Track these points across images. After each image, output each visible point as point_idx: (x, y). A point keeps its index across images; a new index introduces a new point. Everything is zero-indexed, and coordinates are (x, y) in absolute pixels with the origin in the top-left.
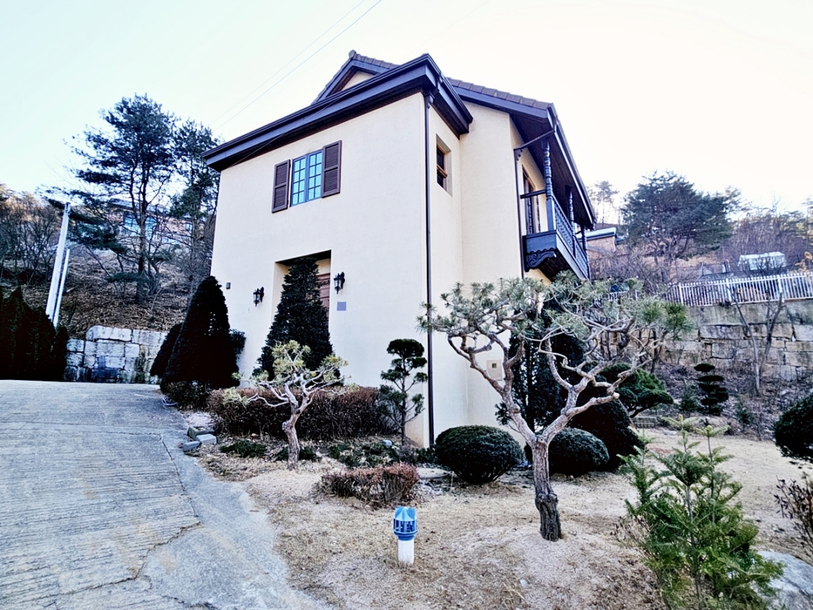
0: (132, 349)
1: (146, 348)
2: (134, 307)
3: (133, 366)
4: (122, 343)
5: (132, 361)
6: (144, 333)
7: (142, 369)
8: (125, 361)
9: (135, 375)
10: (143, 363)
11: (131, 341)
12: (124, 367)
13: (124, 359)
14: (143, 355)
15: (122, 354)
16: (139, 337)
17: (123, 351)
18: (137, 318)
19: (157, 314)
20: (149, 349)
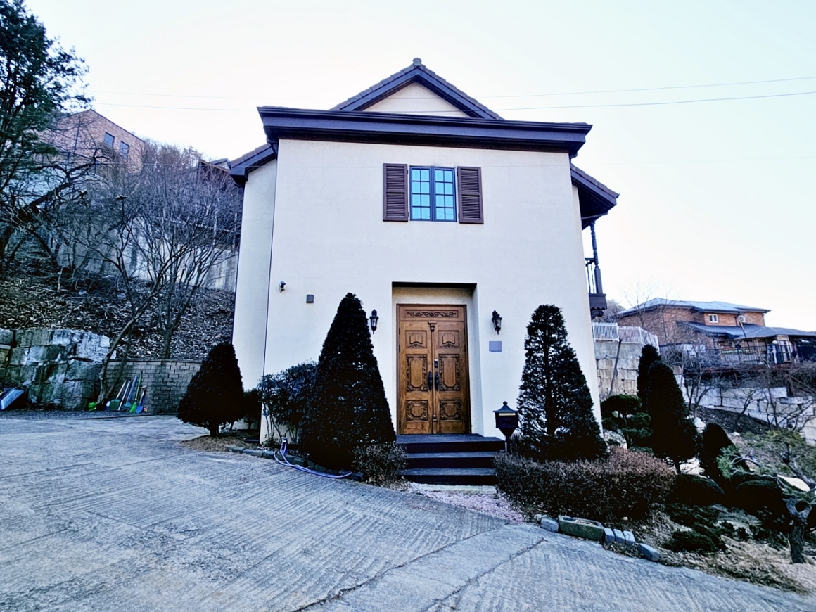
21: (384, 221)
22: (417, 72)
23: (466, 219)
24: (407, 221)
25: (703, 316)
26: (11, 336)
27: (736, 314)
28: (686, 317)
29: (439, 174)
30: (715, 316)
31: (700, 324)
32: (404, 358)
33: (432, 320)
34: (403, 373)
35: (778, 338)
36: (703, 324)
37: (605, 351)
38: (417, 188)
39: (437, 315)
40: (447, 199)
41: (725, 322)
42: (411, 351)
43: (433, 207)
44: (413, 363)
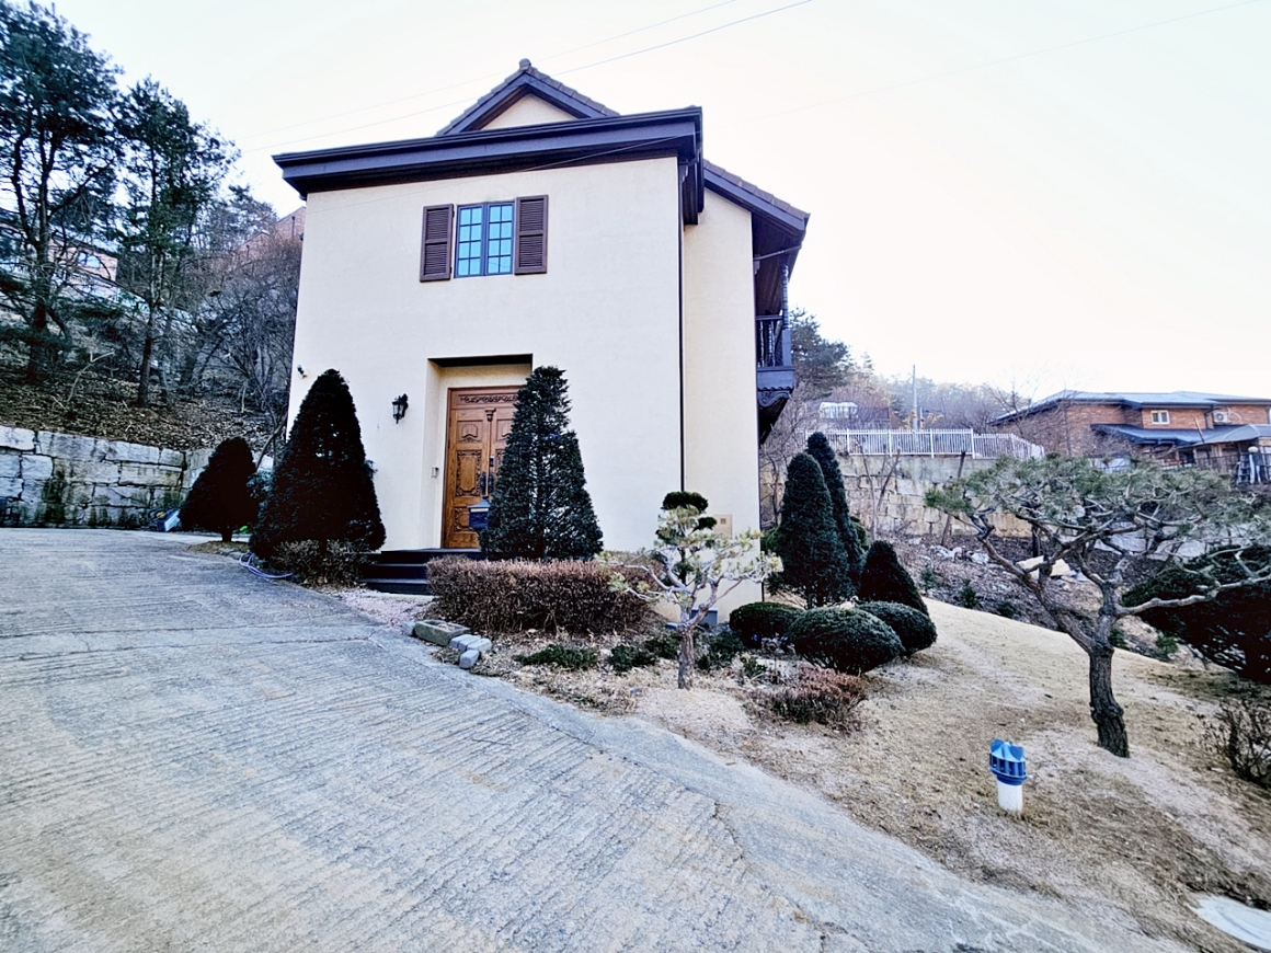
0: (38, 464)
1: (67, 464)
2: (25, 390)
3: (40, 494)
4: (13, 453)
5: (36, 485)
6: (62, 438)
7: (59, 500)
8: (23, 484)
9: (45, 509)
10: (61, 489)
11: (34, 450)
12: (20, 495)
13: (21, 480)
14: (61, 475)
15: (14, 473)
16: (51, 444)
17: (18, 467)
18: (37, 410)
19: (78, 406)
20: (72, 465)
21: (422, 281)
22: (525, 79)
23: (523, 269)
24: (449, 279)
25: (1141, 415)
26: (182, 459)
27: (1207, 409)
28: (1110, 417)
29: (495, 213)
30: (1164, 415)
31: (1132, 427)
32: (454, 455)
33: (492, 406)
34: (452, 473)
35: (1261, 443)
36: (1140, 428)
37: (949, 471)
38: (467, 234)
39: (497, 400)
40: (505, 246)
41: (1183, 423)
42: (463, 446)
43: (485, 257)
44: (463, 461)
